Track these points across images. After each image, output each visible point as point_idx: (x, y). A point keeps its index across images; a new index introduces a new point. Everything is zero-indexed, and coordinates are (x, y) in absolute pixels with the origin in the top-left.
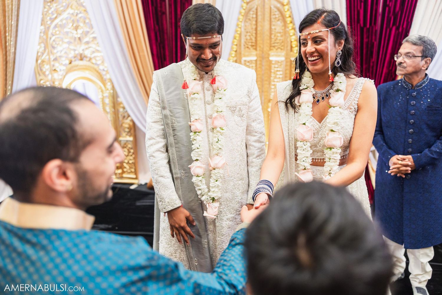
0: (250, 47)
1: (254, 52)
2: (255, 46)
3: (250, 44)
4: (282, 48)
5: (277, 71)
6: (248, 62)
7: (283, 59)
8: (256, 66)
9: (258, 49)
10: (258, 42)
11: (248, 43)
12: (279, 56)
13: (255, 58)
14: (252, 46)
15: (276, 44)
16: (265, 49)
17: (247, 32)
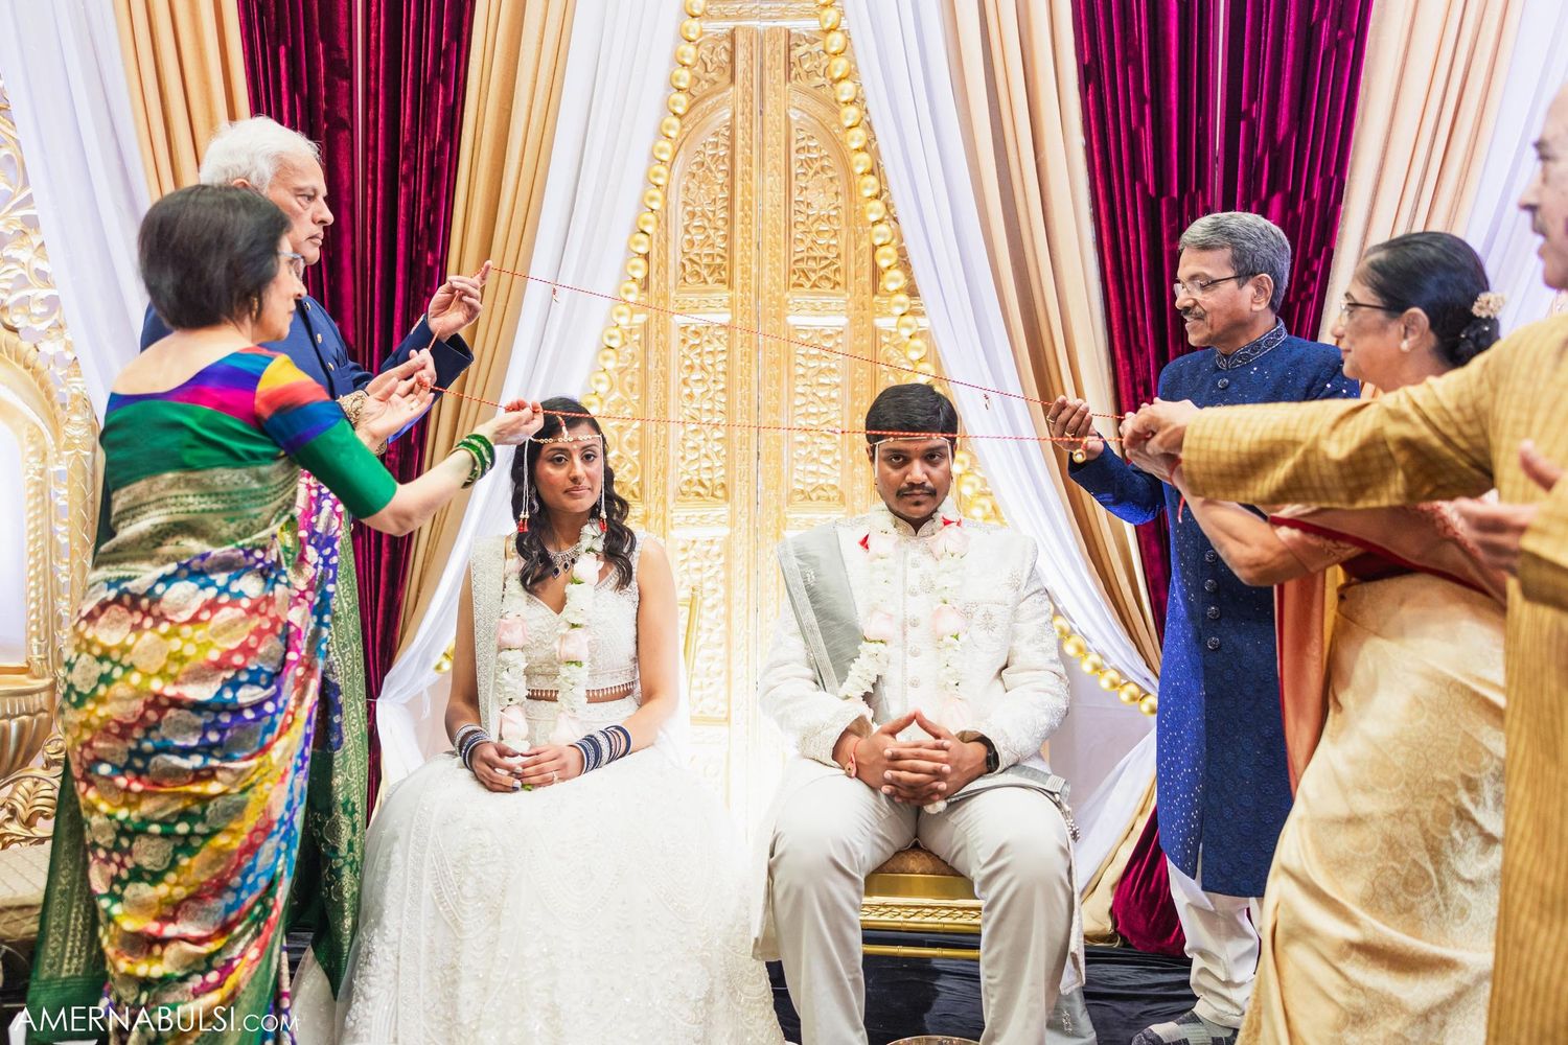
0: (705, 272)
1: (724, 294)
2: (722, 271)
3: (706, 260)
4: (838, 278)
5: (820, 372)
6: (696, 333)
7: (841, 321)
8: (729, 350)
9: (738, 281)
10: (738, 255)
11: (696, 259)
12: (825, 310)
13: (725, 318)
14: (715, 269)
15: (812, 264)
16: (767, 281)
17: (693, 215)
